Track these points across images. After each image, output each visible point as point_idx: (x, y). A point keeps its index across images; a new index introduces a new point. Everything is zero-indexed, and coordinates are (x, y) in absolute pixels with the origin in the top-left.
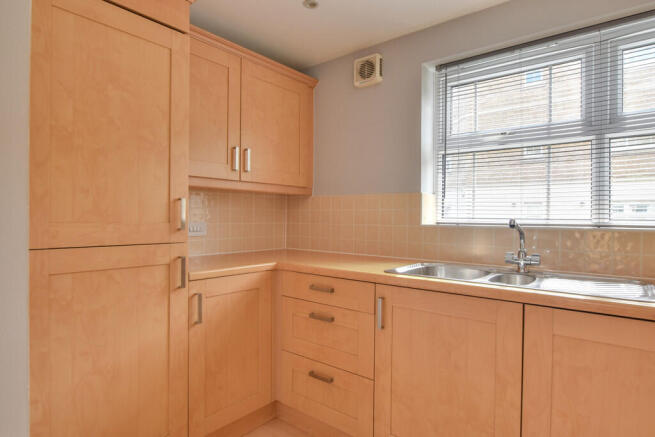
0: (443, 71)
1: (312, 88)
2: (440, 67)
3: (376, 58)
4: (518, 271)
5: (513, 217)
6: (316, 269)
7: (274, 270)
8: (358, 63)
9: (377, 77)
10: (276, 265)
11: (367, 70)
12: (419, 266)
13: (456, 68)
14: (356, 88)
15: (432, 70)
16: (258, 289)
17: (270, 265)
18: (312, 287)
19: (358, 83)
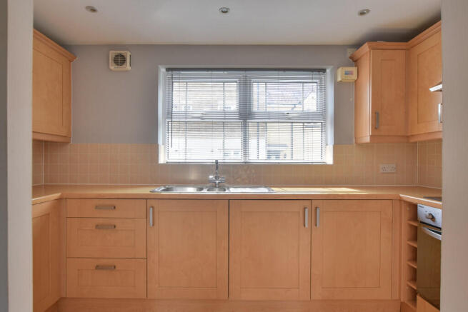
0: (170, 72)
1: (70, 61)
2: (168, 70)
3: (128, 54)
4: (216, 187)
5: (217, 159)
6: (100, 195)
7: (59, 200)
8: (112, 53)
9: (127, 67)
10: (61, 196)
11: (120, 60)
12: (163, 188)
13: (178, 72)
14: (111, 70)
15: (163, 70)
16: (49, 214)
17: (57, 195)
18: (97, 207)
19: (113, 67)
